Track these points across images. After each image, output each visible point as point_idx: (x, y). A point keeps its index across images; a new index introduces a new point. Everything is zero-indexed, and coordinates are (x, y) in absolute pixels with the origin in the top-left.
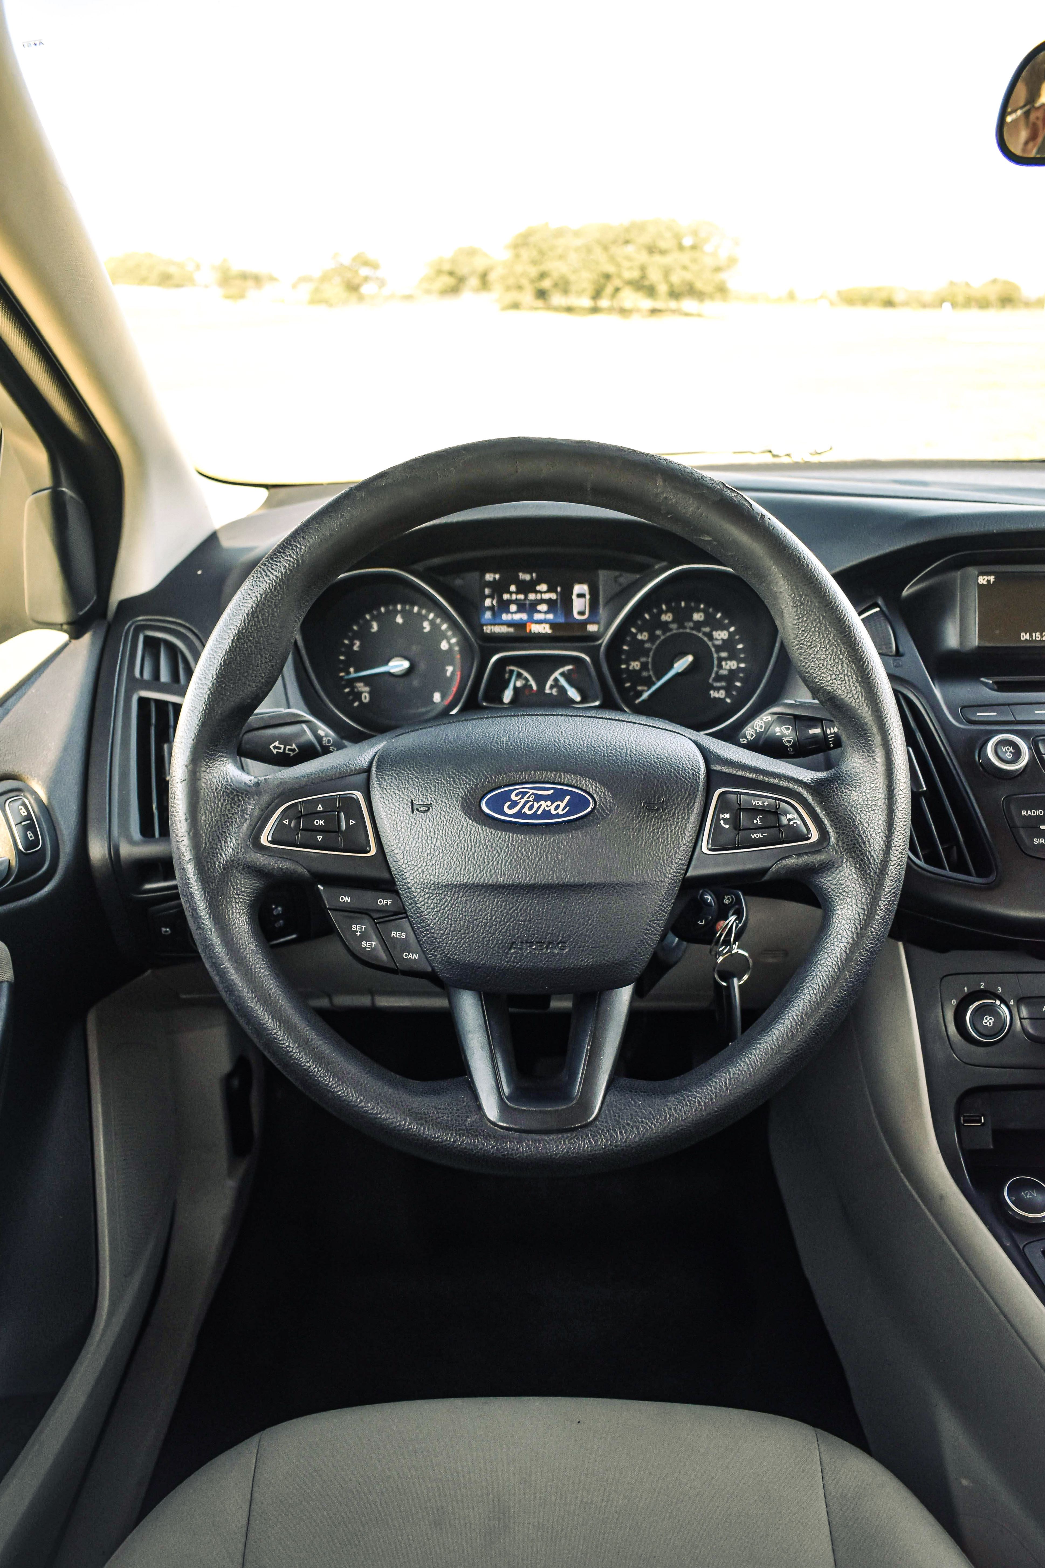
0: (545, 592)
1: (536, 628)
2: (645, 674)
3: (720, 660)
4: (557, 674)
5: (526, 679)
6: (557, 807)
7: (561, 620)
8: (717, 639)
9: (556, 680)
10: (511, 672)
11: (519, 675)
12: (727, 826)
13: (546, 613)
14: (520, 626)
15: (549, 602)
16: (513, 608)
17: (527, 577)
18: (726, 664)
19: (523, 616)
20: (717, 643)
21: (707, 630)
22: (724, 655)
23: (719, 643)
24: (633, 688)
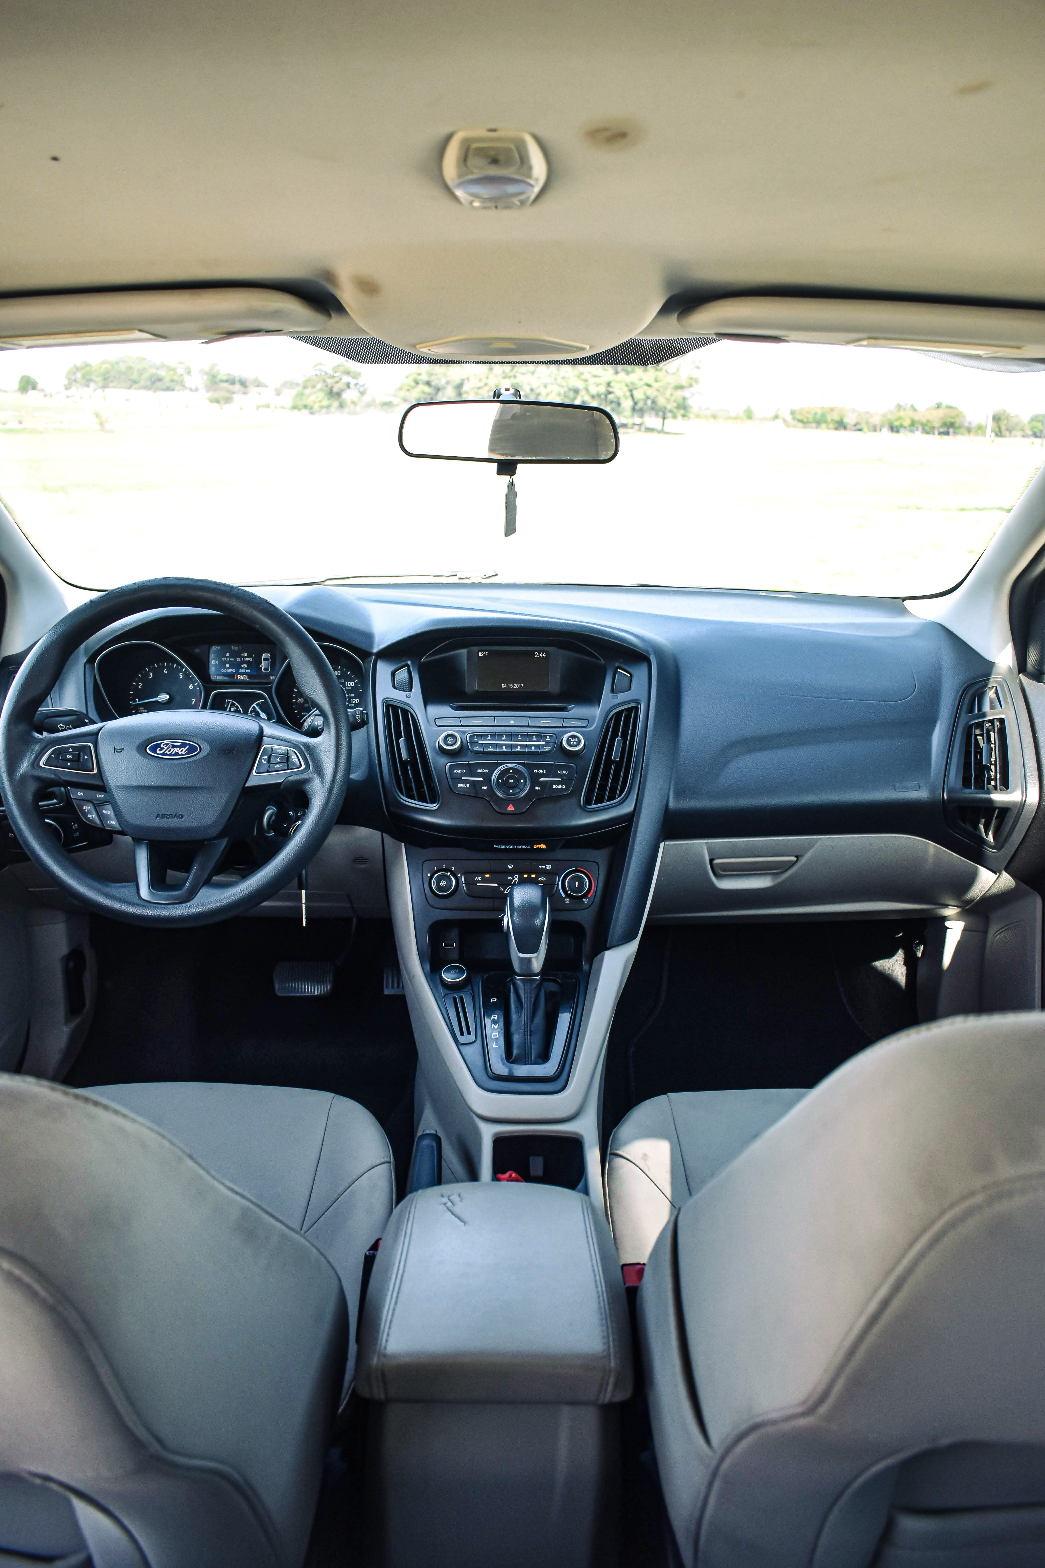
0: (246, 657)
1: (241, 677)
2: (306, 705)
3: (350, 698)
4: (254, 705)
5: (237, 707)
6: (182, 751)
7: (254, 673)
8: (348, 686)
9: (254, 708)
10: (229, 702)
11: (233, 705)
12: (265, 762)
13: (246, 669)
14: (231, 675)
15: (247, 663)
16: (228, 666)
17: (236, 648)
18: (353, 701)
19: (234, 671)
20: (348, 688)
21: (343, 681)
22: (352, 695)
23: (350, 688)
24: (300, 713)
